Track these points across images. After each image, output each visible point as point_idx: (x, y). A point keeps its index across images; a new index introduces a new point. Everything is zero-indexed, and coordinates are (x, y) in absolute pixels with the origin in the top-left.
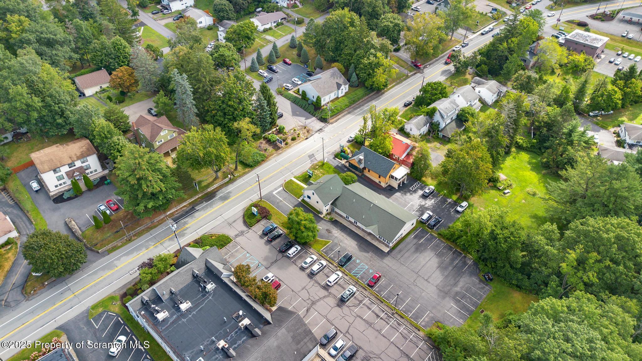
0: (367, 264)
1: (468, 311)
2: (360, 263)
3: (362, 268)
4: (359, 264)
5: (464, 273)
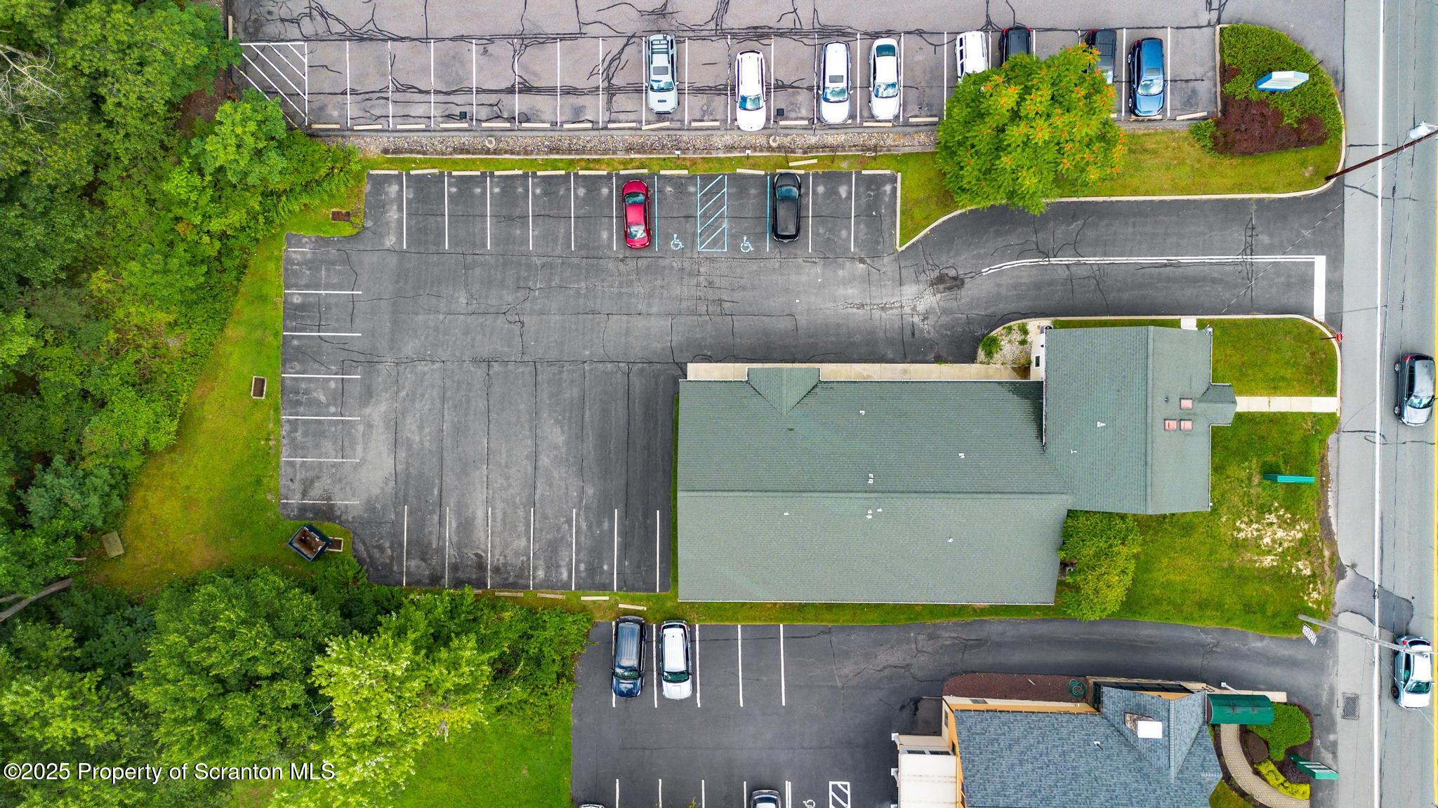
0: (711, 259)
1: (298, 349)
2: (735, 247)
3: (713, 227)
4: (736, 238)
5: (399, 499)
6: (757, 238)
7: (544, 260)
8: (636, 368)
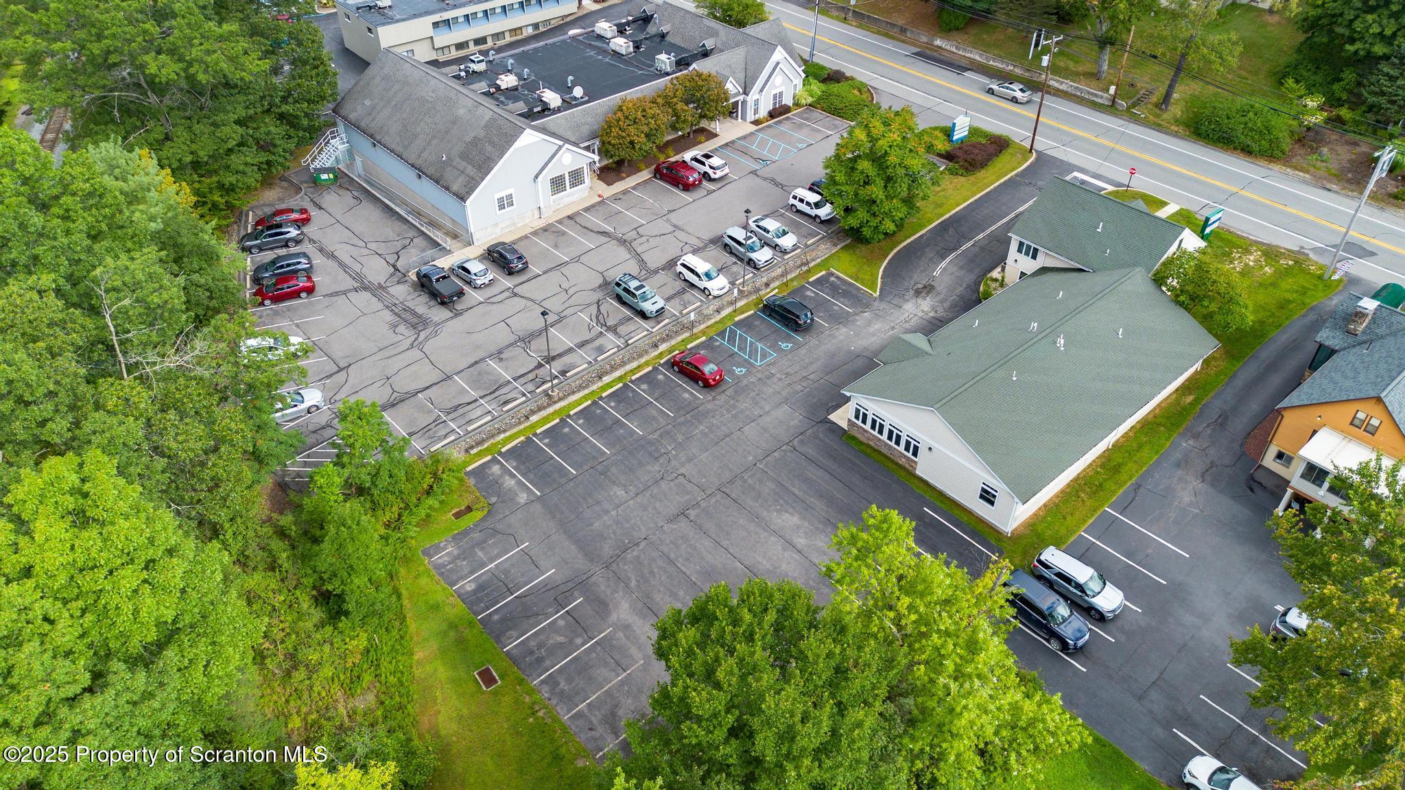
0: (772, 364)
1: (502, 620)
2: (779, 351)
3: (754, 350)
4: (774, 346)
6: (787, 339)
7: (658, 433)
8: (796, 442)
